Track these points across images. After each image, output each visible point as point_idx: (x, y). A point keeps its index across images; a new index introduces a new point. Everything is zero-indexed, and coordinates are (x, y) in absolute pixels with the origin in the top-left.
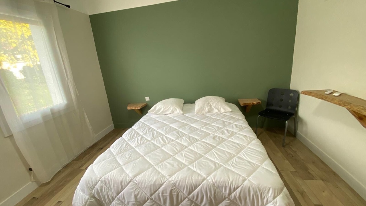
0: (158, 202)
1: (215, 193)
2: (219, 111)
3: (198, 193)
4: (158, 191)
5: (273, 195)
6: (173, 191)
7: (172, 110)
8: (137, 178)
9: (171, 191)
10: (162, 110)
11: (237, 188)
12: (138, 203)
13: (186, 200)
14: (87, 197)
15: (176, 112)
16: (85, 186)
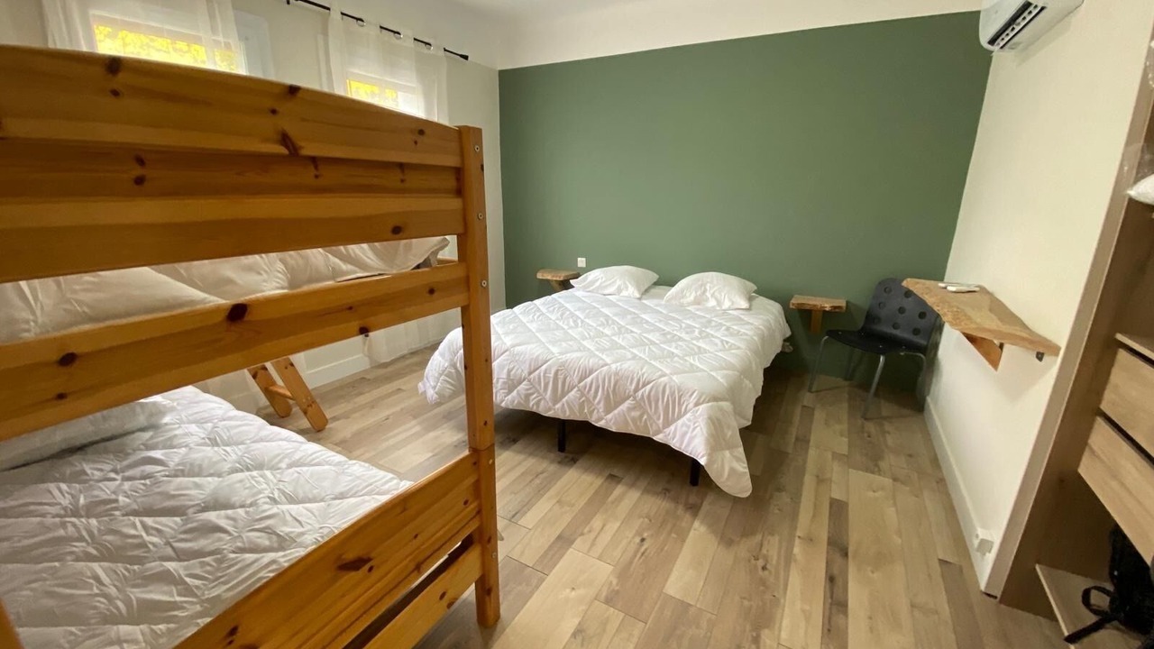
0: (537, 386)
1: (615, 385)
2: (719, 303)
3: (592, 380)
4: (538, 371)
5: (695, 401)
6: (560, 373)
7: (619, 287)
8: (518, 349)
9: (557, 371)
10: (597, 284)
11: (649, 383)
12: (510, 382)
13: (576, 389)
14: (446, 364)
15: (624, 293)
16: (447, 349)
